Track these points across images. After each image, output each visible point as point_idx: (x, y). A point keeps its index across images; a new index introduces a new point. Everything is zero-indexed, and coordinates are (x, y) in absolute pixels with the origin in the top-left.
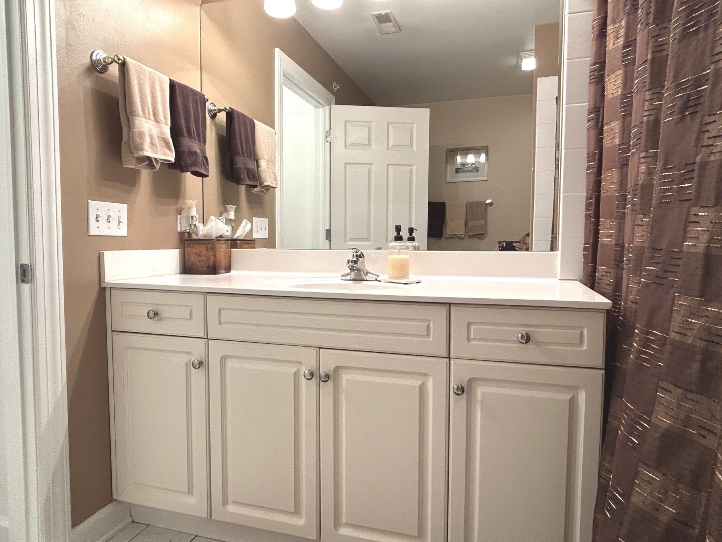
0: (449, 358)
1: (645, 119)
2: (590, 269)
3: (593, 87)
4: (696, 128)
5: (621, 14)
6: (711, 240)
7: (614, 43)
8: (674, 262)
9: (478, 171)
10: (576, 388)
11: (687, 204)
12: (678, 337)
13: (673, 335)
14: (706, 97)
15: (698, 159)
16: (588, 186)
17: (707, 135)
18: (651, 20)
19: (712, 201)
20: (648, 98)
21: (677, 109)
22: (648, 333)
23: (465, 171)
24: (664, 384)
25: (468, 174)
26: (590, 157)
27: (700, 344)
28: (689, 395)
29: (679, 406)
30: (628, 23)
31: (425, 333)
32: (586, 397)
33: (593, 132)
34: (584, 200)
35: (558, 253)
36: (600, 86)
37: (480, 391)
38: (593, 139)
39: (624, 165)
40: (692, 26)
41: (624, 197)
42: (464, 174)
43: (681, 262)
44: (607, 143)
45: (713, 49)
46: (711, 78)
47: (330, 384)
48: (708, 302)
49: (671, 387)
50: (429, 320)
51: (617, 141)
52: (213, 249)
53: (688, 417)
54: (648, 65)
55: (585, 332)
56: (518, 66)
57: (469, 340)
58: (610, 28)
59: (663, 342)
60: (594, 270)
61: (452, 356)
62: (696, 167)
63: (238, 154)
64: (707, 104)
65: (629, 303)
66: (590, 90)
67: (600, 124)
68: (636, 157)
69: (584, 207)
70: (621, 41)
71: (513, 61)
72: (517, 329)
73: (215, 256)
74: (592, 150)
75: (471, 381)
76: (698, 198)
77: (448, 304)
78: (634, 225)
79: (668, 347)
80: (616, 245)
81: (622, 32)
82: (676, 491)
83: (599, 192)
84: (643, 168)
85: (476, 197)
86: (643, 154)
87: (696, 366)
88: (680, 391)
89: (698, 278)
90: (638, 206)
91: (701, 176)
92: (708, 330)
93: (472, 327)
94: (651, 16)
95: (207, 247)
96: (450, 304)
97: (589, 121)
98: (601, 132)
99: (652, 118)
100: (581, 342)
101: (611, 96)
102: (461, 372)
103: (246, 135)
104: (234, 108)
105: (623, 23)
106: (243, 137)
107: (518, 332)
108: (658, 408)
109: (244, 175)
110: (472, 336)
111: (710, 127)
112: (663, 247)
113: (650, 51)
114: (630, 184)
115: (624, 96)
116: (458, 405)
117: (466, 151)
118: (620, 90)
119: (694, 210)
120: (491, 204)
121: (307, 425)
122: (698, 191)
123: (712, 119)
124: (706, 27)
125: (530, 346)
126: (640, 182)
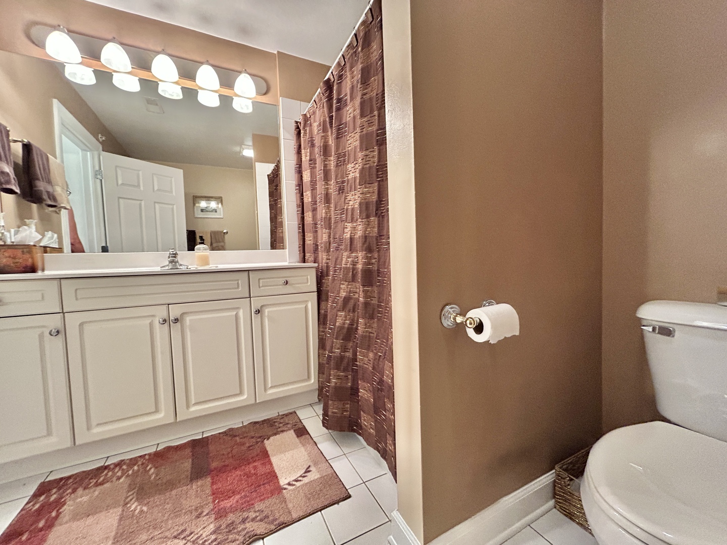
0: (250, 297)
1: (323, 192)
2: (302, 256)
3: (297, 175)
4: (344, 197)
5: (307, 147)
6: (351, 233)
7: (305, 159)
8: (341, 241)
9: (216, 212)
10: (307, 301)
11: (343, 222)
12: (345, 266)
13: (343, 265)
14: (346, 186)
15: (345, 207)
16: (298, 219)
17: (347, 200)
18: (322, 154)
19: (350, 221)
20: (323, 184)
21: (337, 190)
22: (335, 267)
23: (208, 211)
24: (342, 282)
25: (208, 213)
26: (298, 206)
27: (351, 266)
28: (350, 283)
29: (347, 288)
30: (310, 150)
31: (237, 287)
32: (311, 304)
33: (298, 195)
34: (297, 225)
35: (287, 250)
36: (300, 175)
37: (266, 311)
38: (298, 198)
39: (314, 210)
40: (340, 163)
41: (316, 224)
42: (207, 213)
43: (343, 241)
44: (305, 200)
45: (346, 172)
46: (346, 181)
47: (178, 324)
48: (352, 253)
49: (344, 283)
50: (238, 280)
51: (310, 200)
52: (30, 252)
53: (350, 291)
54: (322, 171)
55: (309, 277)
56: (240, 152)
57: (259, 287)
58: (303, 151)
59: (340, 269)
60: (304, 256)
61: (251, 296)
62: (345, 210)
63: (38, 179)
64: (346, 190)
65: (323, 264)
66: (297, 177)
67: (301, 192)
68: (321, 207)
69: (297, 229)
70: (308, 158)
71: (237, 149)
72: (281, 279)
73: (32, 258)
74: (298, 203)
75: (262, 307)
76: (346, 220)
77: (248, 271)
78: (322, 233)
79: (342, 271)
80: (313, 244)
81: (308, 154)
82: (349, 315)
83: (304, 222)
84: (324, 211)
85: (216, 228)
86: (323, 206)
87: (351, 273)
88: (347, 283)
89: (349, 246)
90: (323, 226)
91: (347, 213)
92: (353, 261)
93: (261, 281)
94: (322, 152)
95: (23, 251)
96: (249, 270)
97: (296, 190)
98: (302, 195)
99: (325, 192)
100: (308, 282)
101: (306, 181)
102: (256, 303)
103: (43, 164)
104: (32, 142)
105: (308, 150)
106: (41, 166)
107: (282, 281)
108: (342, 291)
109: (45, 197)
110: (261, 285)
111: (348, 197)
112: (337, 237)
113: (323, 166)
114: (319, 217)
115: (311, 181)
116: (256, 319)
117: (208, 198)
118: (310, 179)
119: (346, 224)
120: (227, 233)
121: (162, 353)
122: (346, 218)
123: (348, 195)
124: (343, 165)
125: (287, 286)
126: (323, 216)
